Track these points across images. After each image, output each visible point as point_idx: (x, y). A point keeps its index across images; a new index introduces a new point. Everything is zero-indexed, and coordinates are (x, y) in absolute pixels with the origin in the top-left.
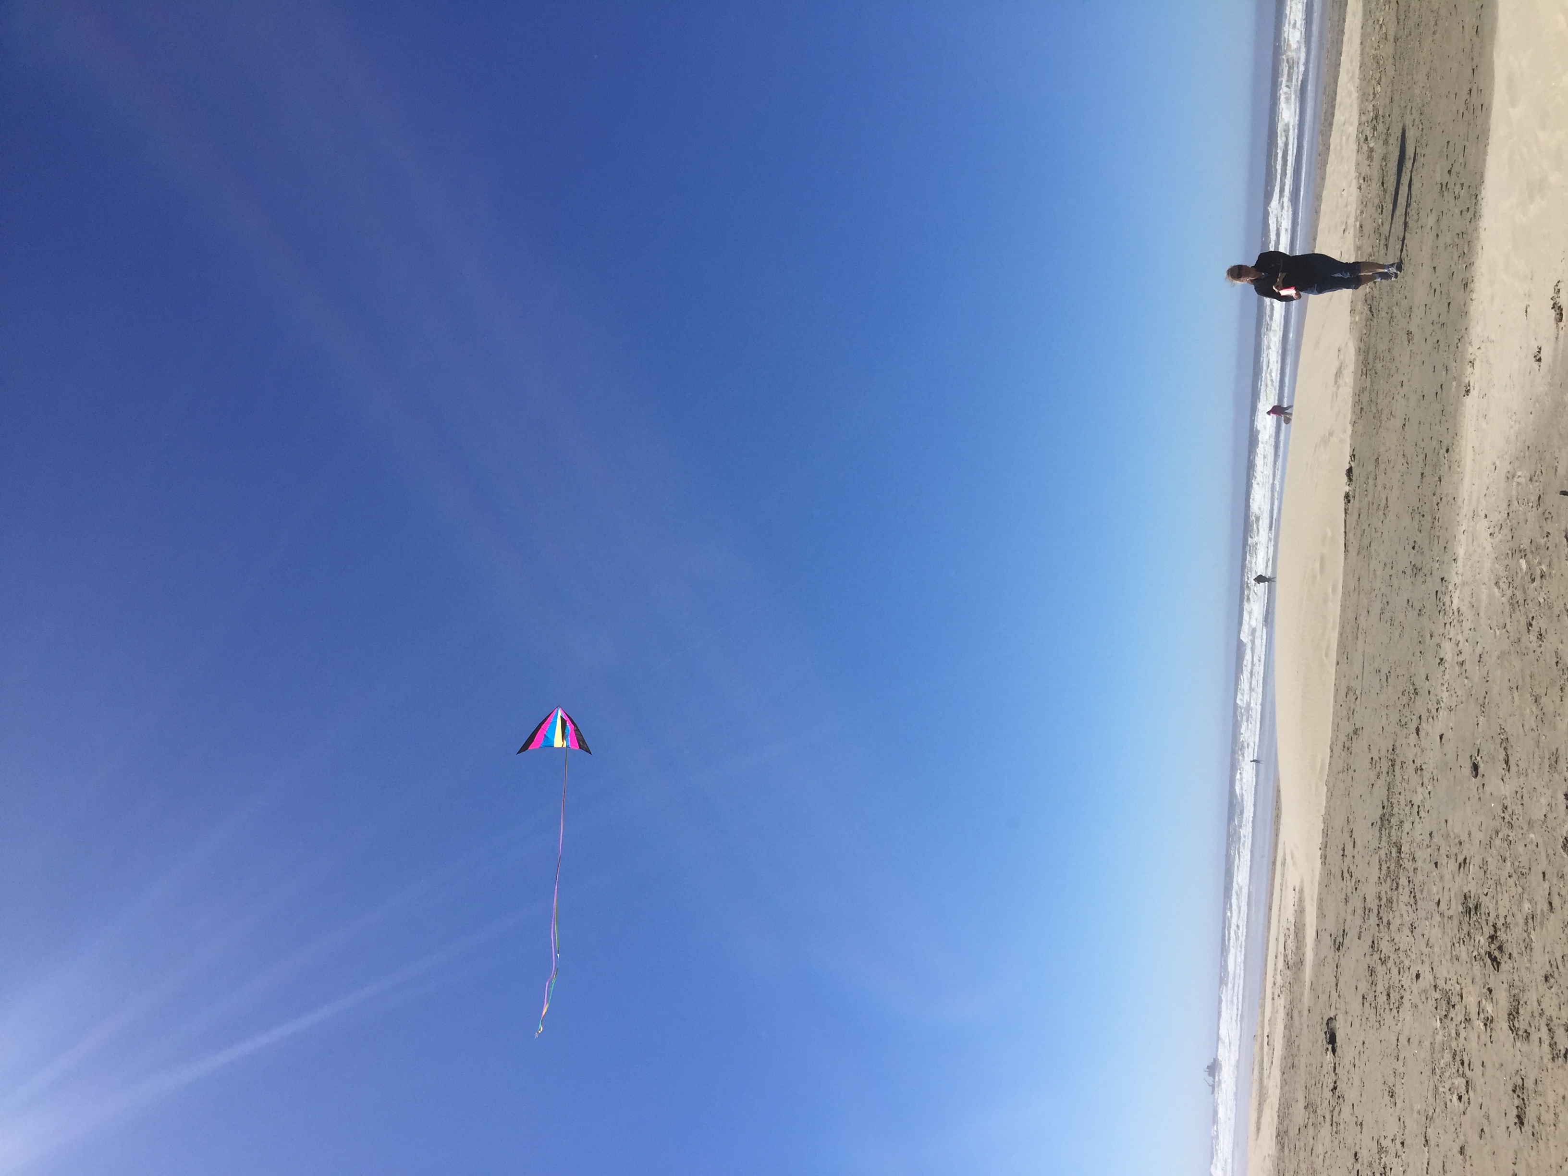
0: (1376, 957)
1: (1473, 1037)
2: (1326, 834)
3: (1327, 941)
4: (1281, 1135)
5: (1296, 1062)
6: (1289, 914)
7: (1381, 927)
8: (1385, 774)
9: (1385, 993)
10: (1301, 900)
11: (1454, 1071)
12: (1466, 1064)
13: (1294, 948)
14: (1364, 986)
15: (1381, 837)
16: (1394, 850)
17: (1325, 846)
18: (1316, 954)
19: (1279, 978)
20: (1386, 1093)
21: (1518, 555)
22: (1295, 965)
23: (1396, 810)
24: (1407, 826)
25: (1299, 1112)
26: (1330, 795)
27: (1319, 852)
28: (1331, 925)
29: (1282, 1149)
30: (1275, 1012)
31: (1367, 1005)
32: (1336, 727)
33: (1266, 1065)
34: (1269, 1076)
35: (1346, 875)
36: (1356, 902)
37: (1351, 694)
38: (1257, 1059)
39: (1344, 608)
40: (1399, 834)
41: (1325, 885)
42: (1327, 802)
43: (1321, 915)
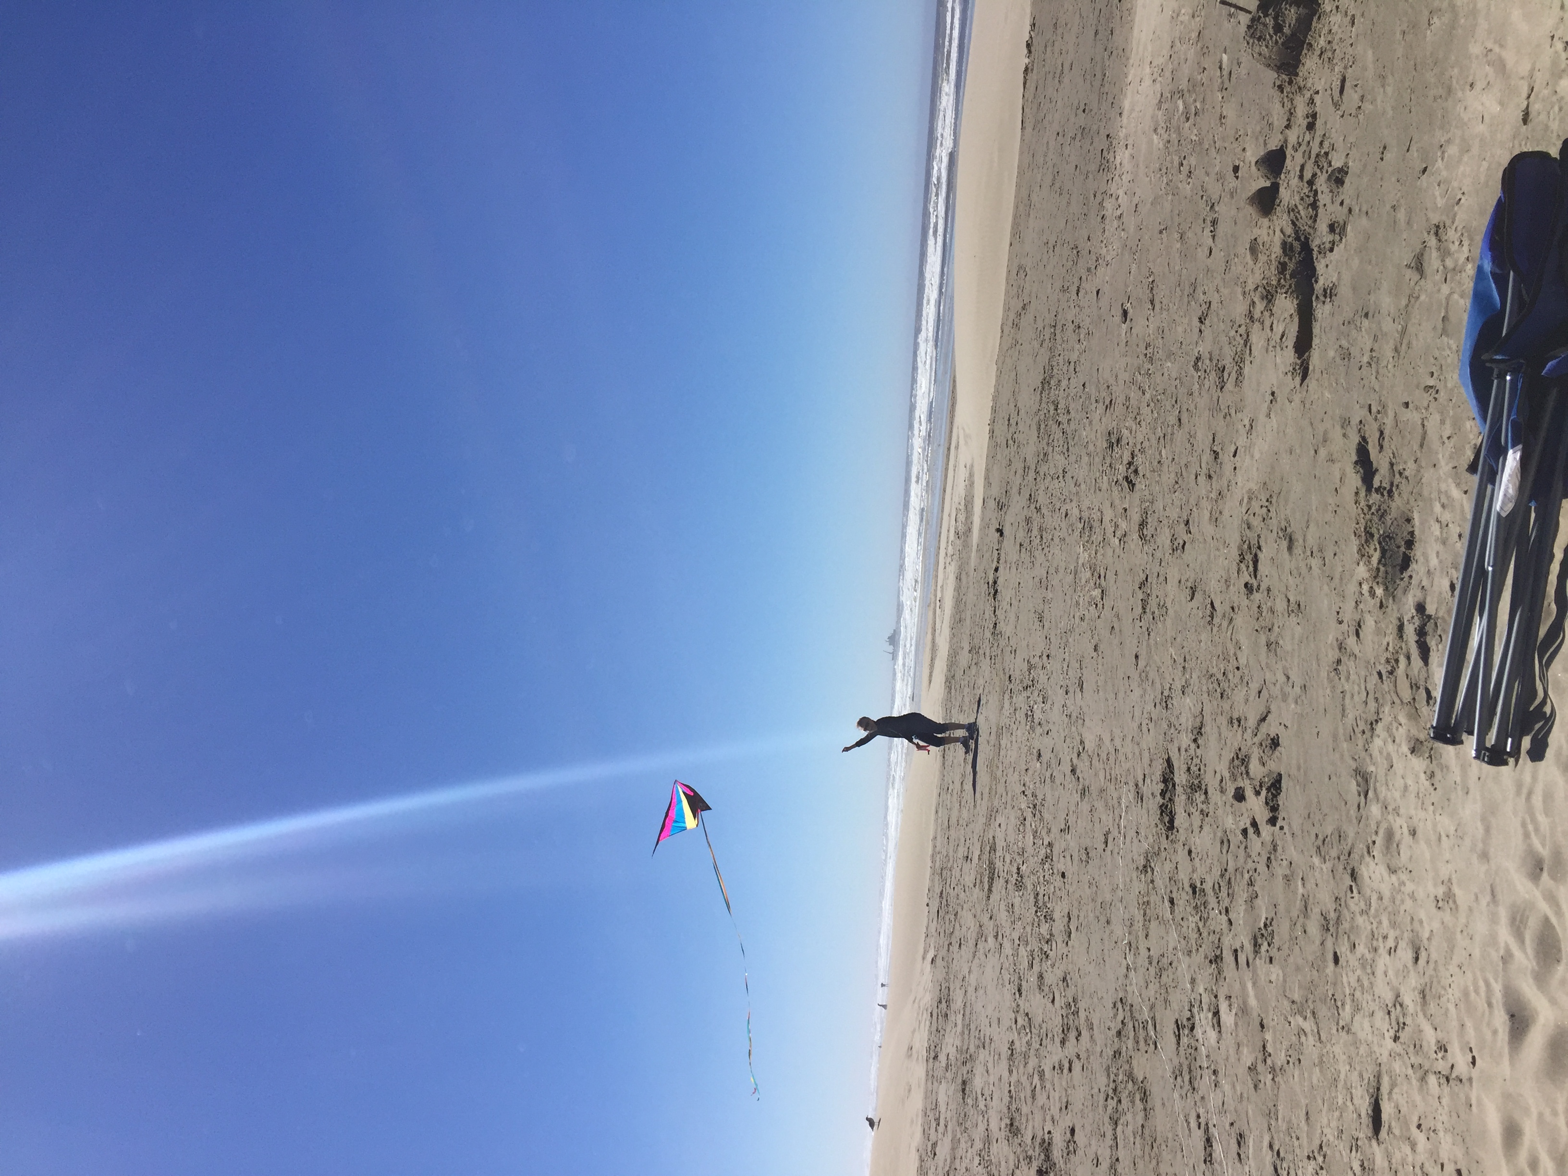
0: (1033, 506)
1: (1109, 552)
2: (994, 410)
3: (992, 504)
4: (950, 680)
5: (963, 616)
6: (961, 490)
7: (1038, 480)
8: (1047, 341)
9: (1039, 537)
10: (971, 475)
11: (1092, 584)
12: (1102, 577)
13: (963, 520)
14: (1021, 534)
15: (1041, 400)
16: (1052, 408)
17: (993, 421)
18: (982, 520)
19: (950, 547)
20: (1036, 620)
21: (1177, 96)
22: (963, 535)
23: (1055, 371)
24: (1064, 383)
25: (964, 658)
26: (1000, 372)
27: (988, 428)
28: (995, 491)
29: (950, 692)
30: (946, 578)
31: (1023, 550)
32: (1007, 309)
33: (938, 626)
34: (940, 635)
35: (1010, 442)
36: (1018, 465)
37: (1021, 272)
38: (931, 622)
39: (1018, 186)
40: (1057, 392)
41: (992, 457)
42: (997, 381)
43: (988, 483)
